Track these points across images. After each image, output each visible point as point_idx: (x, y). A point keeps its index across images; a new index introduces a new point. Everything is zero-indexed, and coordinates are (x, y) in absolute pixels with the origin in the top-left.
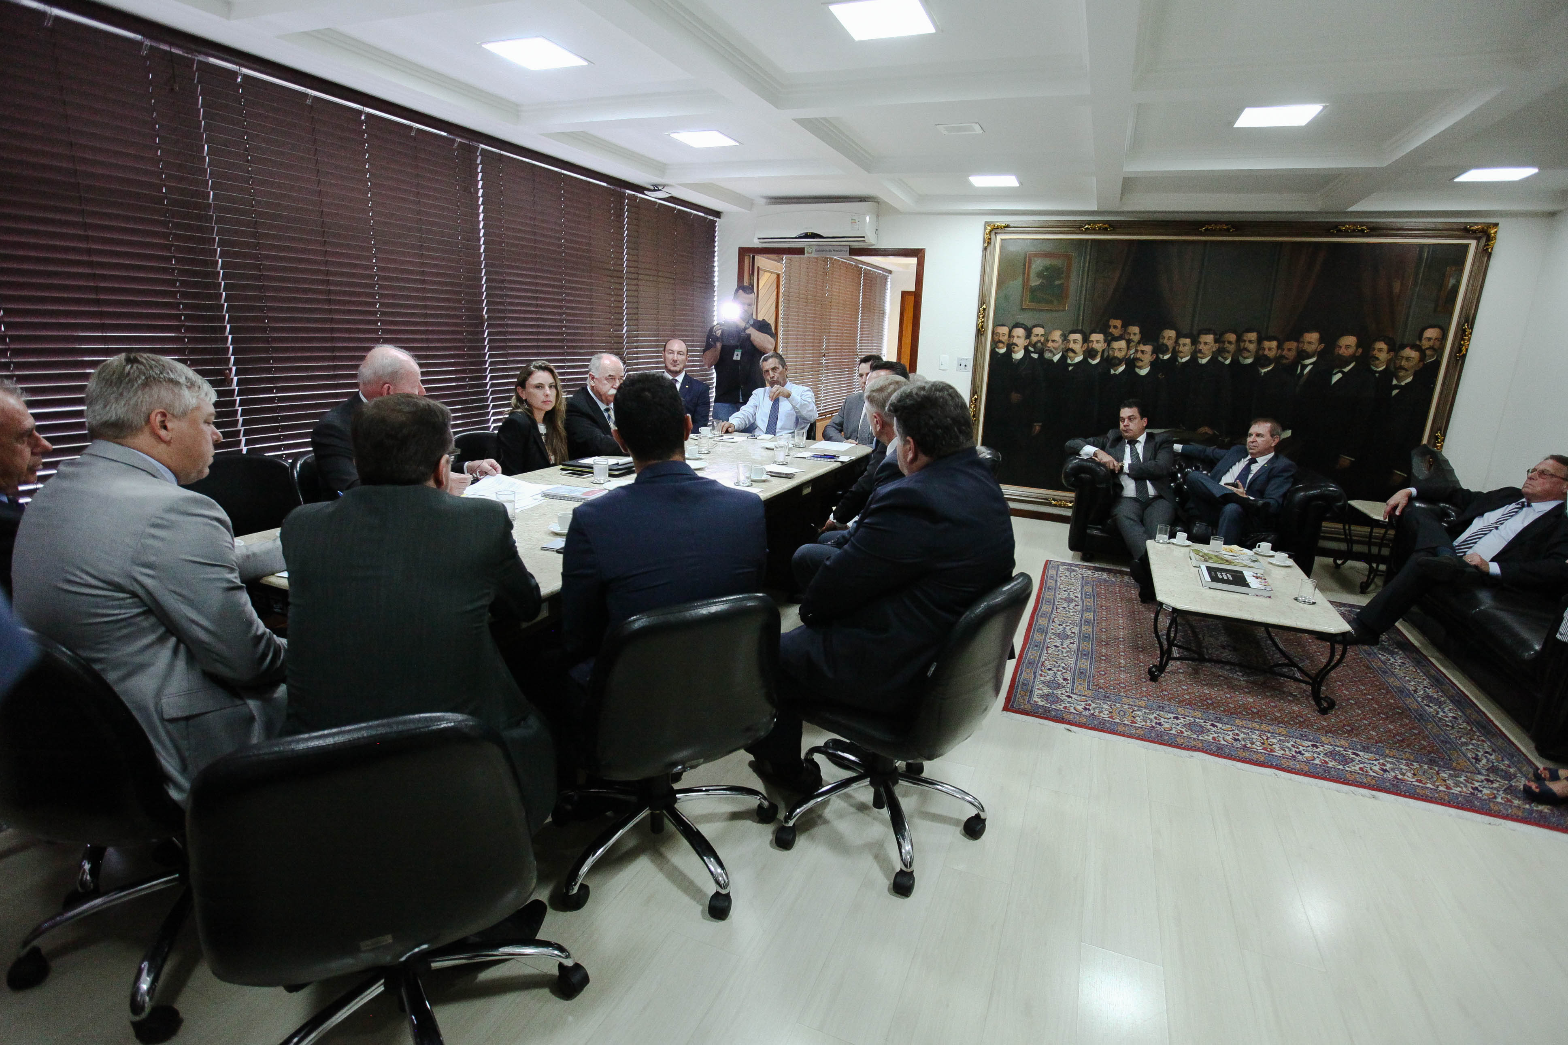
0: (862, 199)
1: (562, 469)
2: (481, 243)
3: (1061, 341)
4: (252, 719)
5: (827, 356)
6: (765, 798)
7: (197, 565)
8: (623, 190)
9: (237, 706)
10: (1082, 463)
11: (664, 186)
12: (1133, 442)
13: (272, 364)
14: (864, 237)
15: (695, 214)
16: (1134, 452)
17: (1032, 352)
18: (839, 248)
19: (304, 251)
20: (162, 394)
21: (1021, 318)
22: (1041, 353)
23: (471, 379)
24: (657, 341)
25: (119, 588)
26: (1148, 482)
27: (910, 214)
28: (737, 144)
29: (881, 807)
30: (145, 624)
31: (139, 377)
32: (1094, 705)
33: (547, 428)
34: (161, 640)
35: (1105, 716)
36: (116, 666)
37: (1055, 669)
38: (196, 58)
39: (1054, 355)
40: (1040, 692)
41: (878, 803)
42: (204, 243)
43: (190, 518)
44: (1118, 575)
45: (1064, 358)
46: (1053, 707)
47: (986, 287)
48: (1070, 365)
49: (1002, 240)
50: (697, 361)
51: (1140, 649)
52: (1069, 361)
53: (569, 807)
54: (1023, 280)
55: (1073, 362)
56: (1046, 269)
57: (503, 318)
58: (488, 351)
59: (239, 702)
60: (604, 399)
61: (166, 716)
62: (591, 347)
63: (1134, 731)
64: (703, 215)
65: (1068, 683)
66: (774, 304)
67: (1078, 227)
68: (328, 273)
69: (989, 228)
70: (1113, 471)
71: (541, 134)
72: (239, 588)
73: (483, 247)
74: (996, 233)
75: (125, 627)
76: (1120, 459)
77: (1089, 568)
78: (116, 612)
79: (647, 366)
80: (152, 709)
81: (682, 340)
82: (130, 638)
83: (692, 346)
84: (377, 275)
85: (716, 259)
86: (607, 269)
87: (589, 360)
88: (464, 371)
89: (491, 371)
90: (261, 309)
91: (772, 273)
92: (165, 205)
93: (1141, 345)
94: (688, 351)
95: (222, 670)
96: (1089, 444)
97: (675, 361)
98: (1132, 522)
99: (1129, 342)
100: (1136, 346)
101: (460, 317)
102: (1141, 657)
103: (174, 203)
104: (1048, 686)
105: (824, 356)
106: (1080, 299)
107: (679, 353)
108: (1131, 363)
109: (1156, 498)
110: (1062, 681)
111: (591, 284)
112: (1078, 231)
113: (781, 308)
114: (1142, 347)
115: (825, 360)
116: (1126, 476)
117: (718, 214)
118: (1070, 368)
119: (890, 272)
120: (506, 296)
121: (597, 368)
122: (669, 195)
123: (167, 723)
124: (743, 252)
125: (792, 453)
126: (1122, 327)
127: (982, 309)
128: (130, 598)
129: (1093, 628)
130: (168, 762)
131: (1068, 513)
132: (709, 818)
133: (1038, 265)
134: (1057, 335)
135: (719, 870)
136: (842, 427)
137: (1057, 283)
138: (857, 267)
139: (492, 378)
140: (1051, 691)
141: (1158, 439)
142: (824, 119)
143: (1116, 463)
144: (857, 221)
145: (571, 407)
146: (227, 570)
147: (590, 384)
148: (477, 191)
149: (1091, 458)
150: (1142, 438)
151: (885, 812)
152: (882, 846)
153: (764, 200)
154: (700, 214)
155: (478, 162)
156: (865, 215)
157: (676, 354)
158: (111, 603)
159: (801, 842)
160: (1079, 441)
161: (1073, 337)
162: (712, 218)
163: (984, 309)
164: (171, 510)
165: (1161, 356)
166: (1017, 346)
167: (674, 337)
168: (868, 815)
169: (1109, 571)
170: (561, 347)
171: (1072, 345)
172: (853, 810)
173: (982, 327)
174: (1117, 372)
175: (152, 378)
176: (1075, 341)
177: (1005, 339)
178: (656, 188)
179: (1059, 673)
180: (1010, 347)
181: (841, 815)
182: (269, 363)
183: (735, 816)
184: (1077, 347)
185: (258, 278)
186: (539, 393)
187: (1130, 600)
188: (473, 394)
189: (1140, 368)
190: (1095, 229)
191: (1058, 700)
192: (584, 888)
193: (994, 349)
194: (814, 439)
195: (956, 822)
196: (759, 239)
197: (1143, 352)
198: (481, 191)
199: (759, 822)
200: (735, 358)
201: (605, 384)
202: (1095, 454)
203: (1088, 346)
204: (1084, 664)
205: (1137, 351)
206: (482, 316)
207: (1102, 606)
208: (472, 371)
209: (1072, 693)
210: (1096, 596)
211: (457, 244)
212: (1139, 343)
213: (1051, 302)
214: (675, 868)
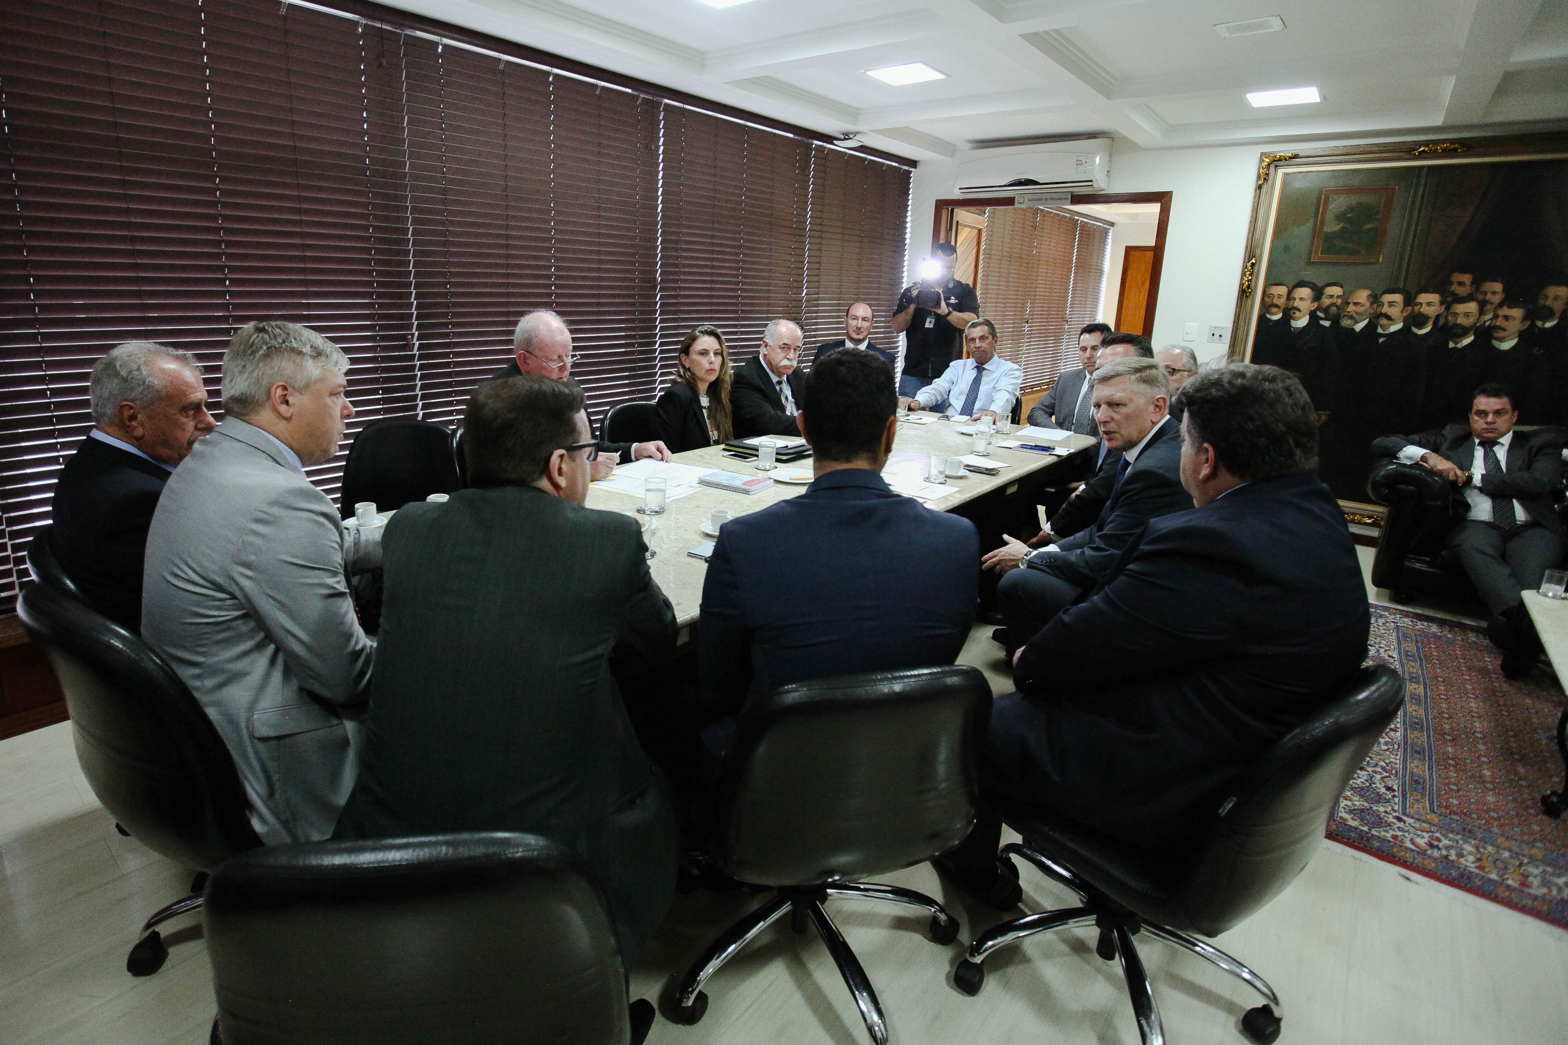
0: (1092, 135)
1: (724, 450)
2: (659, 202)
3: (1368, 304)
4: (346, 742)
5: (1031, 323)
6: (942, 910)
7: (293, 567)
8: (810, 140)
9: (333, 726)
10: (1402, 469)
11: (856, 134)
12: (1489, 444)
13: (450, 329)
14: (1091, 181)
15: (888, 165)
16: (1490, 458)
17: (1322, 319)
18: (1059, 196)
19: (485, 216)
20: (284, 365)
21: (1308, 274)
22: (1336, 321)
23: (640, 345)
24: (839, 305)
25: (219, 588)
26: (1515, 501)
27: (1157, 149)
28: (944, 77)
29: (1111, 958)
30: (244, 628)
31: (261, 347)
32: (1445, 842)
33: (710, 402)
34: (259, 647)
35: (1469, 862)
36: (214, 671)
37: (1370, 769)
38: (404, 32)
39: (1357, 322)
40: (1349, 803)
41: (1105, 950)
42: (398, 212)
43: (294, 513)
44: (1456, 629)
45: (1372, 326)
46: (1374, 832)
47: (1257, 236)
48: (1381, 335)
49: (1286, 174)
50: (881, 327)
51: (1516, 757)
52: (1380, 330)
53: (695, 871)
54: (1315, 224)
55: (1386, 332)
56: (1352, 209)
57: (676, 281)
58: (659, 315)
59: (335, 722)
60: (775, 370)
61: (257, 735)
62: (768, 312)
63: (1529, 903)
64: (896, 165)
65: (1394, 796)
66: (973, 263)
67: (1409, 150)
68: (507, 237)
69: (1267, 160)
70: (1454, 484)
71: (728, 83)
72: (341, 595)
73: (660, 206)
74: (1276, 166)
75: (224, 630)
76: (1466, 464)
77: (1407, 615)
78: (216, 613)
79: (826, 334)
80: (243, 725)
81: (868, 304)
82: (228, 642)
83: (878, 311)
84: (554, 238)
85: (909, 214)
86: (788, 227)
87: (766, 325)
88: (634, 337)
89: (661, 337)
90: (443, 274)
91: (973, 228)
92: (368, 176)
93: (1505, 308)
94: (873, 316)
95: (317, 688)
96: (1413, 444)
97: (859, 329)
98: (1488, 559)
99: (1482, 304)
100: (1495, 310)
101: (633, 280)
102: (1521, 770)
103: (374, 173)
104: (1362, 796)
105: (1027, 322)
106: (1404, 244)
107: (864, 319)
108: (1485, 334)
109: (1526, 526)
110: (1383, 790)
111: (770, 243)
112: (1407, 156)
113: (980, 266)
114: (1505, 311)
115: (1028, 327)
116: (1476, 491)
117: (913, 163)
118: (1381, 340)
119: (1112, 224)
120: (680, 257)
121: (772, 335)
122: (860, 144)
123: (256, 741)
124: (941, 205)
125: (993, 441)
126: (1472, 283)
127: (1249, 264)
128: (230, 599)
129: (1426, 710)
130: (254, 788)
131: (1374, 533)
132: (865, 919)
133: (1338, 204)
134: (1362, 296)
135: (875, 1017)
136: (1054, 409)
137: (1367, 227)
138: (1072, 219)
139: (661, 344)
140: (1366, 804)
141: (1536, 442)
142: (1057, 31)
143: (1459, 472)
144: (1084, 163)
145: (739, 378)
146: (329, 574)
147: (763, 351)
148: (658, 147)
149: (1417, 464)
150: (1506, 440)
151: (1117, 966)
152: (1111, 1021)
153: (969, 145)
154: (894, 164)
155: (661, 118)
156: (1094, 154)
157: (860, 320)
158: (211, 603)
159: (991, 985)
160: (1394, 439)
161: (1387, 298)
162: (906, 168)
163: (1253, 265)
164: (275, 503)
165: (1539, 324)
166: (1299, 310)
167: (857, 300)
168: (1088, 963)
169: (1441, 623)
170: (736, 312)
171: (1386, 309)
172: (1065, 948)
173: (1249, 287)
174: (1459, 346)
175: (273, 348)
176: (1391, 304)
177: (1281, 302)
178: (847, 136)
179: (1378, 777)
180: (1289, 313)
181: (1048, 955)
182: (448, 328)
183: (900, 923)
184: (1395, 312)
185: (444, 244)
186: (704, 362)
187: (1484, 671)
188: (642, 360)
189: (1502, 340)
190: (1436, 151)
191: (1380, 822)
192: (702, 998)
193: (1264, 315)
194: (1018, 423)
195: (1229, 1007)
196: (960, 189)
197: (1506, 318)
198: (662, 148)
199: (930, 940)
200: (927, 325)
201: (778, 353)
202: (1423, 459)
203: (1413, 310)
204: (1419, 767)
205: (1496, 317)
206: (655, 279)
207: (1436, 677)
208: (641, 336)
209: (1405, 814)
210: (1424, 658)
211: (635, 204)
212: (1501, 305)
213: (1356, 252)
214: (818, 989)
